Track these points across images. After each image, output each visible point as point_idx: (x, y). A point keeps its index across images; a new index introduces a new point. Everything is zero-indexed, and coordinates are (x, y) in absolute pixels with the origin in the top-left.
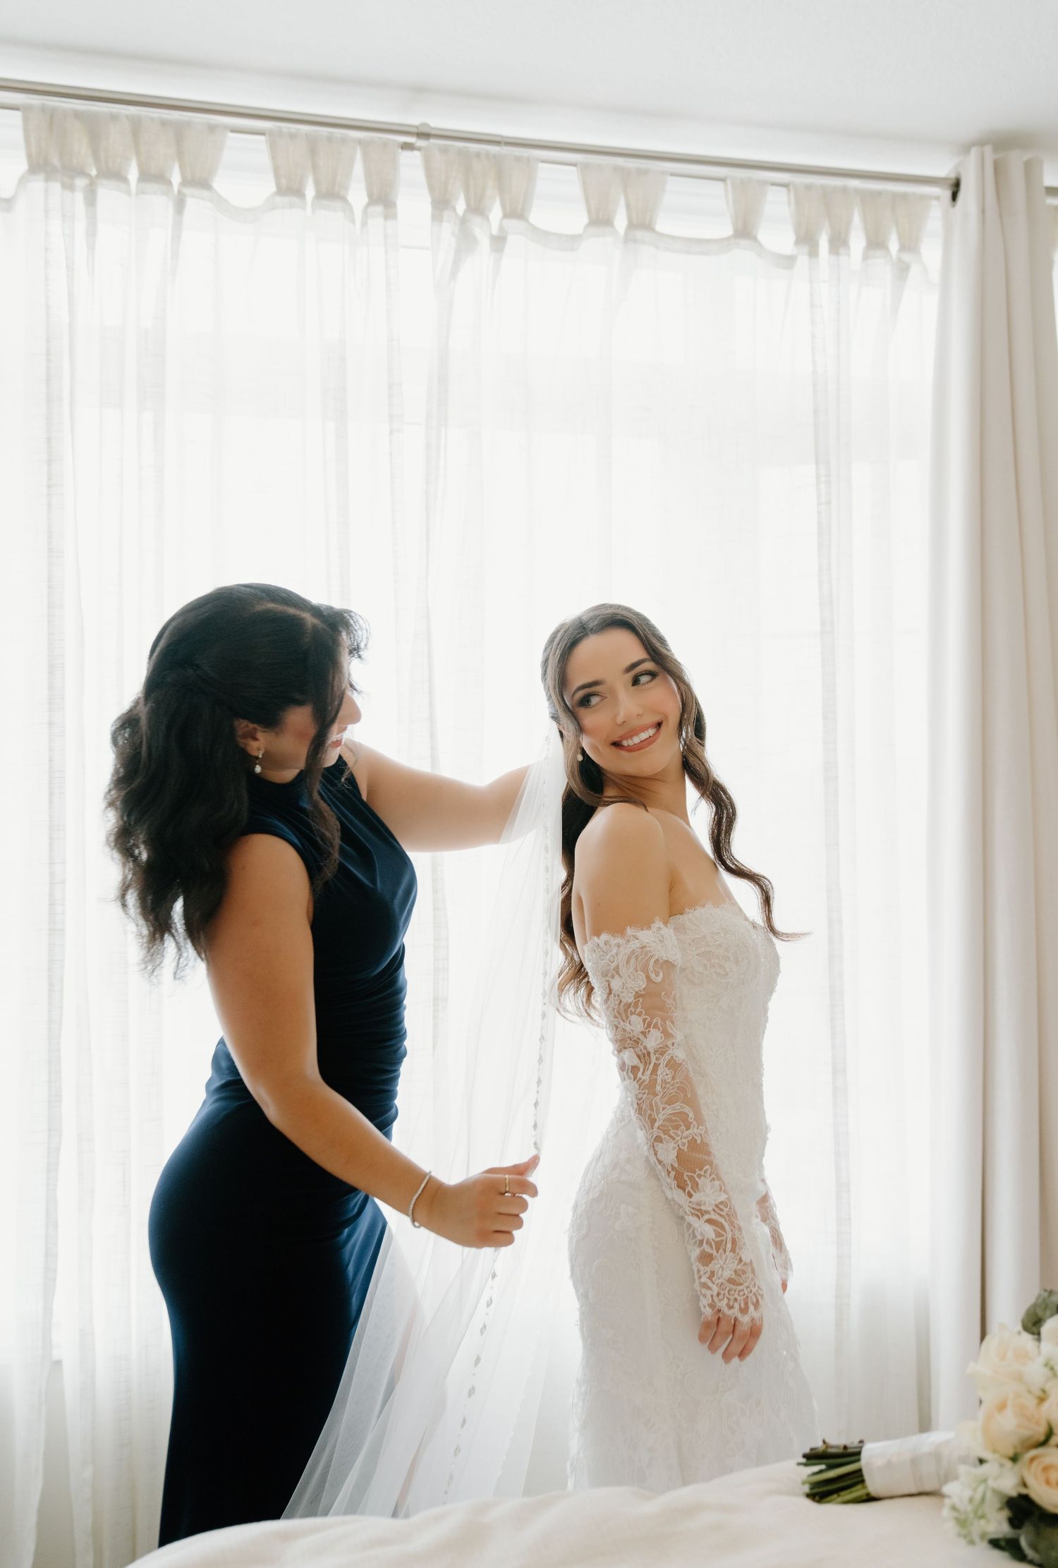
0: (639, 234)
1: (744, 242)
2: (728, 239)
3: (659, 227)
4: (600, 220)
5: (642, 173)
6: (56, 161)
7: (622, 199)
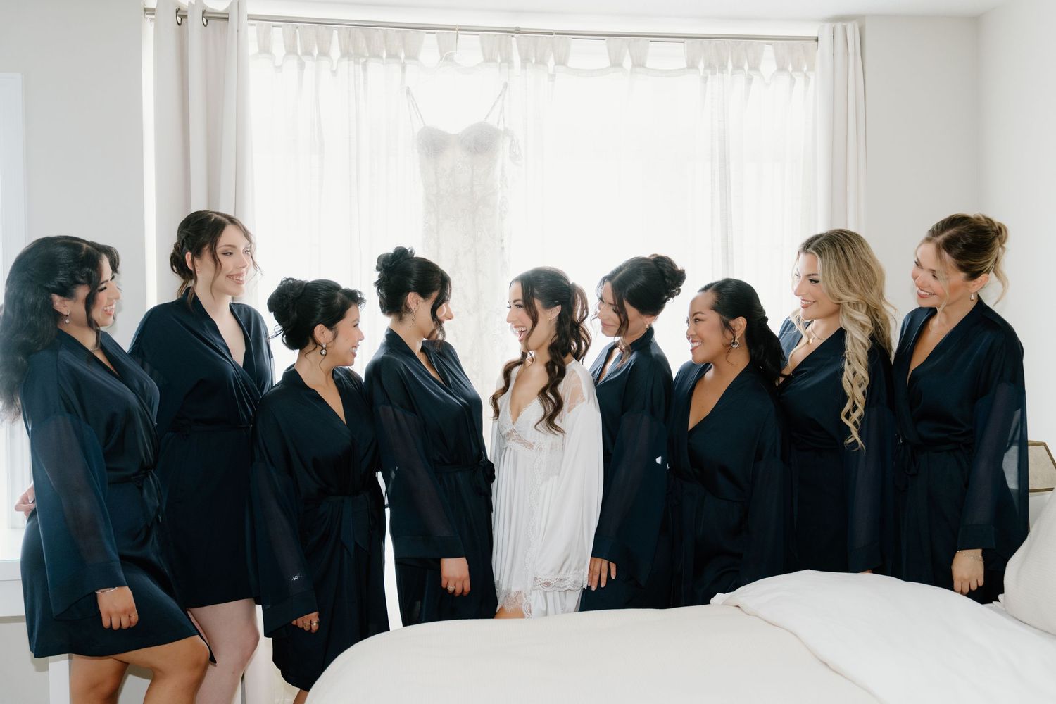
0: (638, 70)
1: (693, 70)
3: (647, 65)
4: (616, 64)
6: (352, 52)
7: (628, 52)
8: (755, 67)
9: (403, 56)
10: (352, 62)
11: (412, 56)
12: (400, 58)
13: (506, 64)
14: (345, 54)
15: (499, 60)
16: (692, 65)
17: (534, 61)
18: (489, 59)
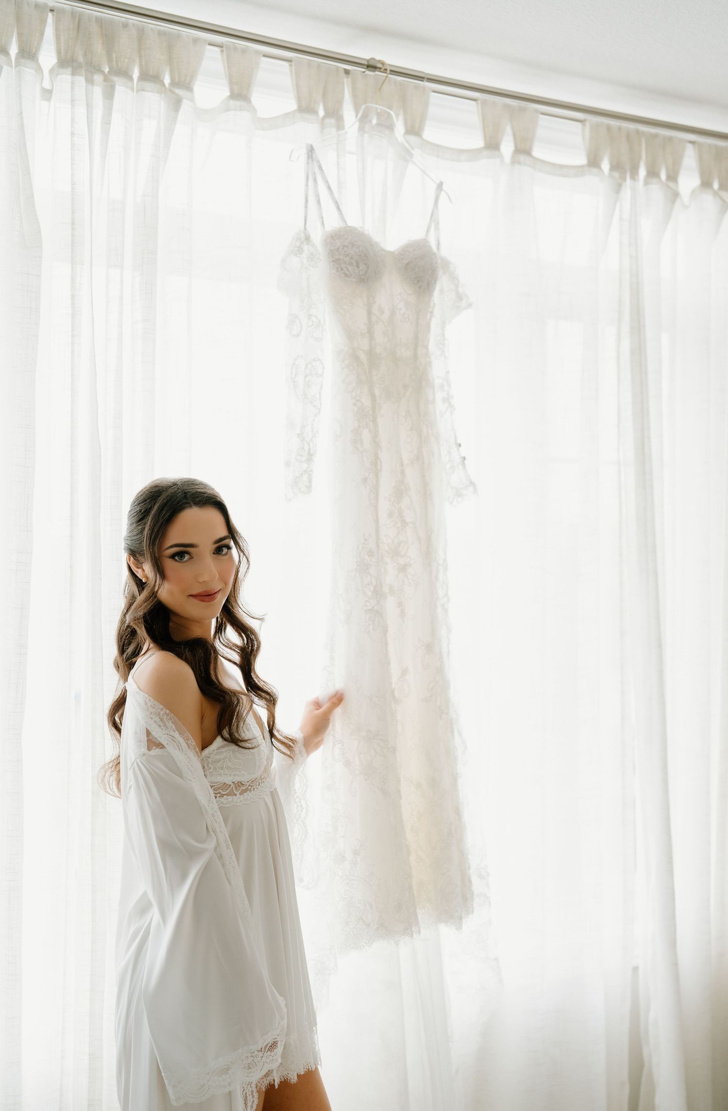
0: (522, 158)
1: (595, 170)
2: (582, 166)
3: (536, 153)
4: (492, 145)
5: (522, 110)
6: (81, 59)
7: (509, 130)
8: (673, 177)
9: (167, 81)
10: (81, 80)
11: (183, 83)
12: (164, 85)
13: (333, 121)
14: (66, 62)
15: (321, 113)
16: (594, 162)
17: (374, 121)
18: (306, 108)
